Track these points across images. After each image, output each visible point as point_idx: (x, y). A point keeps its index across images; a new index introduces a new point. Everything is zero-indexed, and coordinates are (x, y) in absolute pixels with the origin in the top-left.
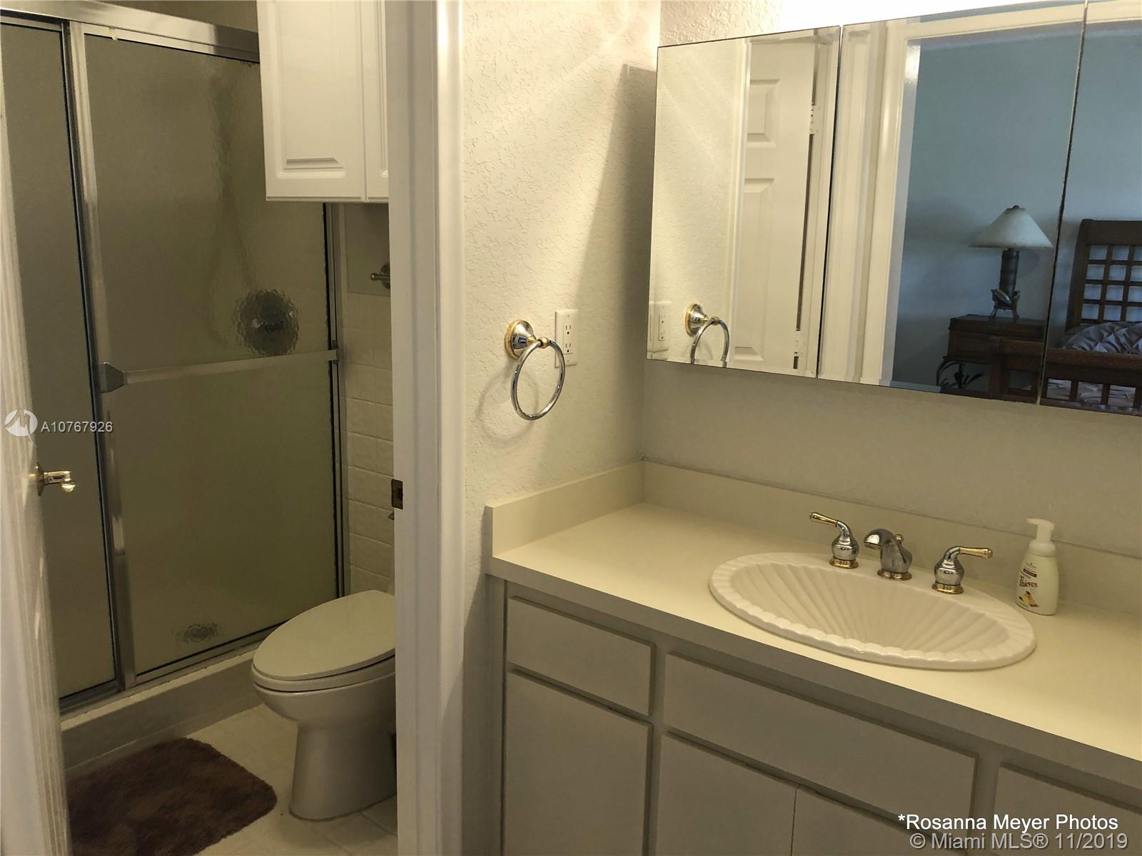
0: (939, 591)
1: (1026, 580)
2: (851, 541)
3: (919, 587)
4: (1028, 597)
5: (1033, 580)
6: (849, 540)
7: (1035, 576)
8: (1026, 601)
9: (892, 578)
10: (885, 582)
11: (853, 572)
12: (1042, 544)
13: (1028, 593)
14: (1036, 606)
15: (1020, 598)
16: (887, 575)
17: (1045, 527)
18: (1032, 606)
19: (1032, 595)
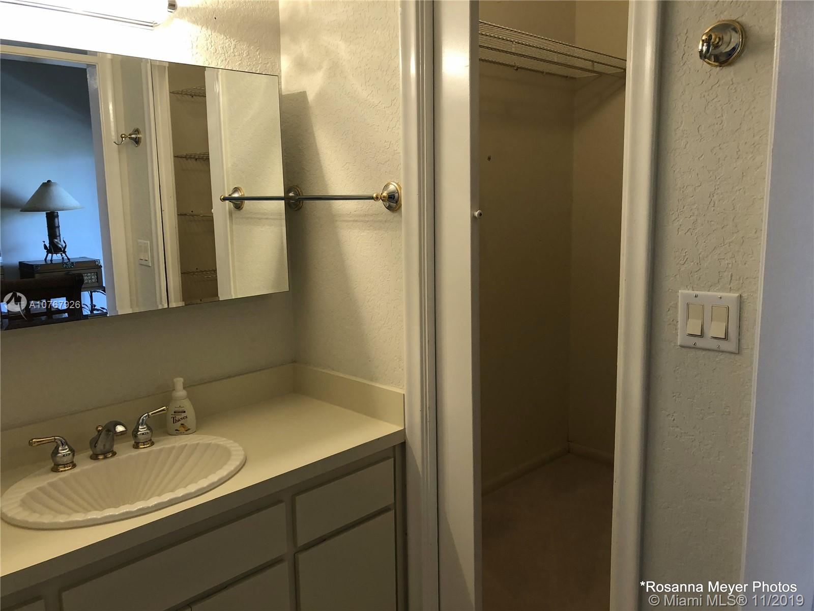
0: (141, 448)
1: (178, 417)
2: (69, 447)
3: (125, 453)
4: (183, 427)
5: (183, 415)
6: (67, 447)
7: (185, 412)
8: (182, 430)
9: (105, 458)
10: (101, 464)
11: (76, 470)
12: (181, 393)
13: (182, 424)
14: (189, 429)
15: (177, 430)
16: (101, 457)
17: (179, 382)
18: (186, 431)
19: (185, 424)
